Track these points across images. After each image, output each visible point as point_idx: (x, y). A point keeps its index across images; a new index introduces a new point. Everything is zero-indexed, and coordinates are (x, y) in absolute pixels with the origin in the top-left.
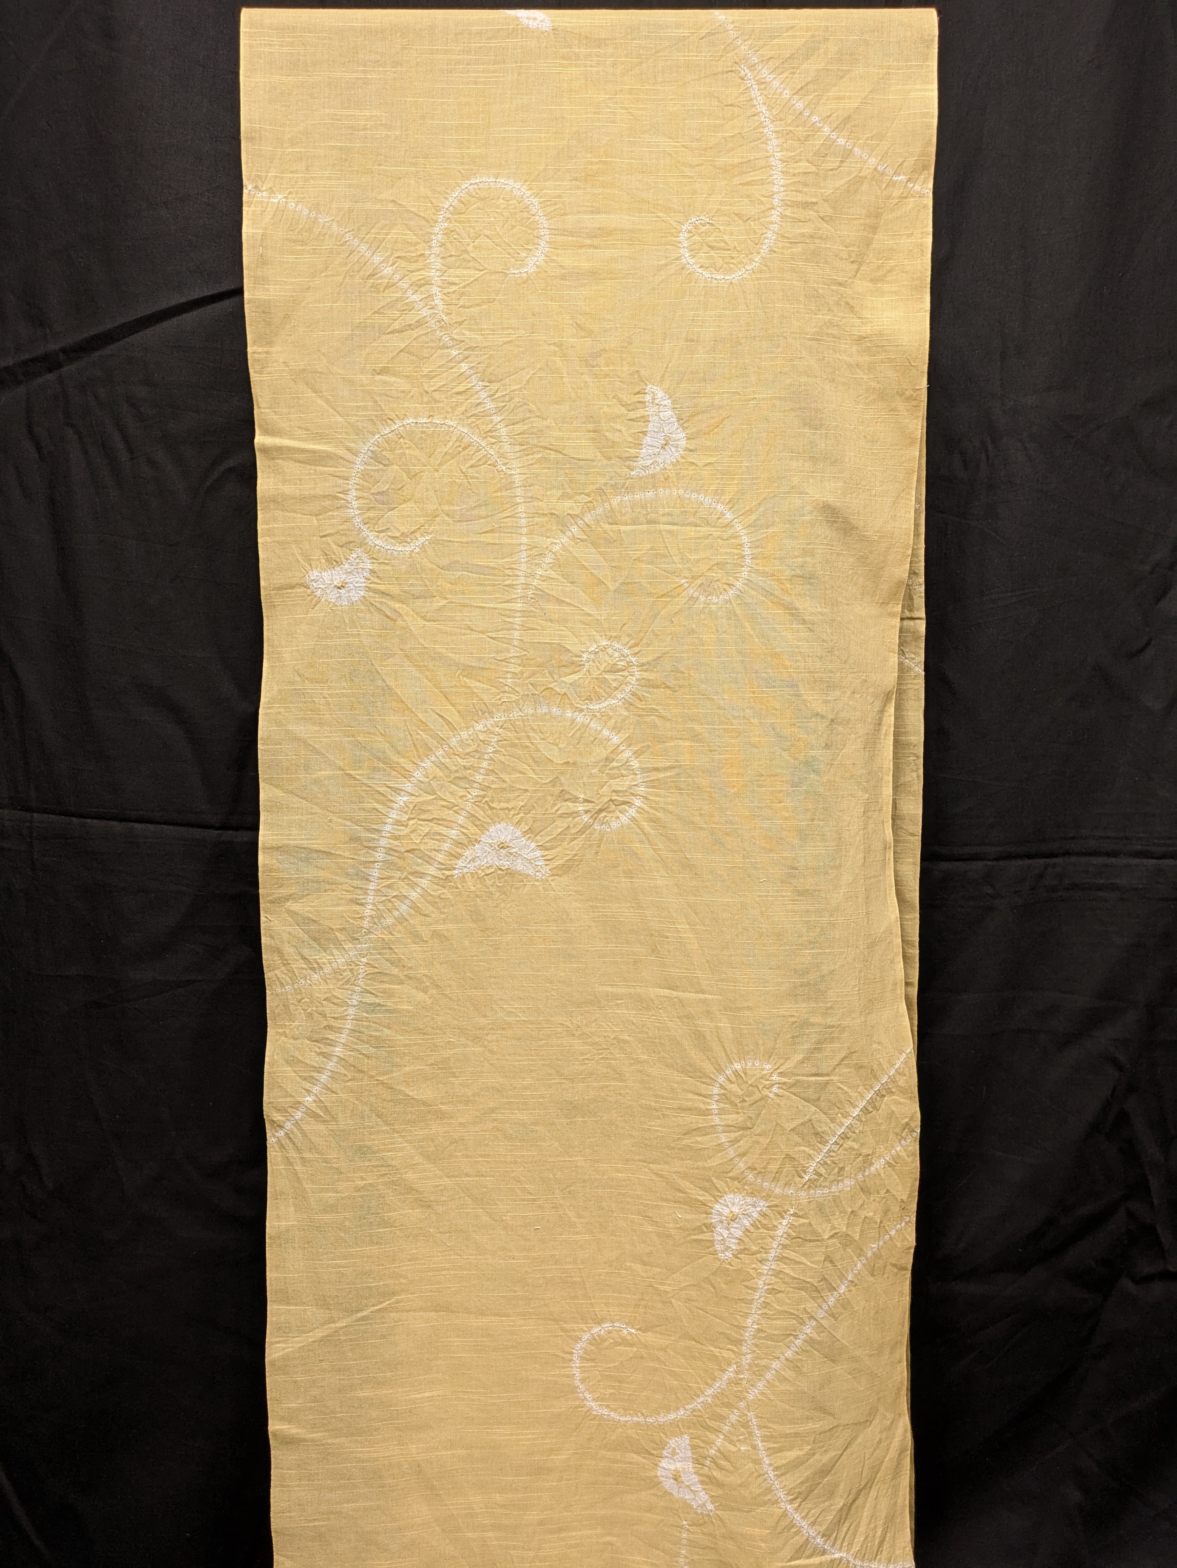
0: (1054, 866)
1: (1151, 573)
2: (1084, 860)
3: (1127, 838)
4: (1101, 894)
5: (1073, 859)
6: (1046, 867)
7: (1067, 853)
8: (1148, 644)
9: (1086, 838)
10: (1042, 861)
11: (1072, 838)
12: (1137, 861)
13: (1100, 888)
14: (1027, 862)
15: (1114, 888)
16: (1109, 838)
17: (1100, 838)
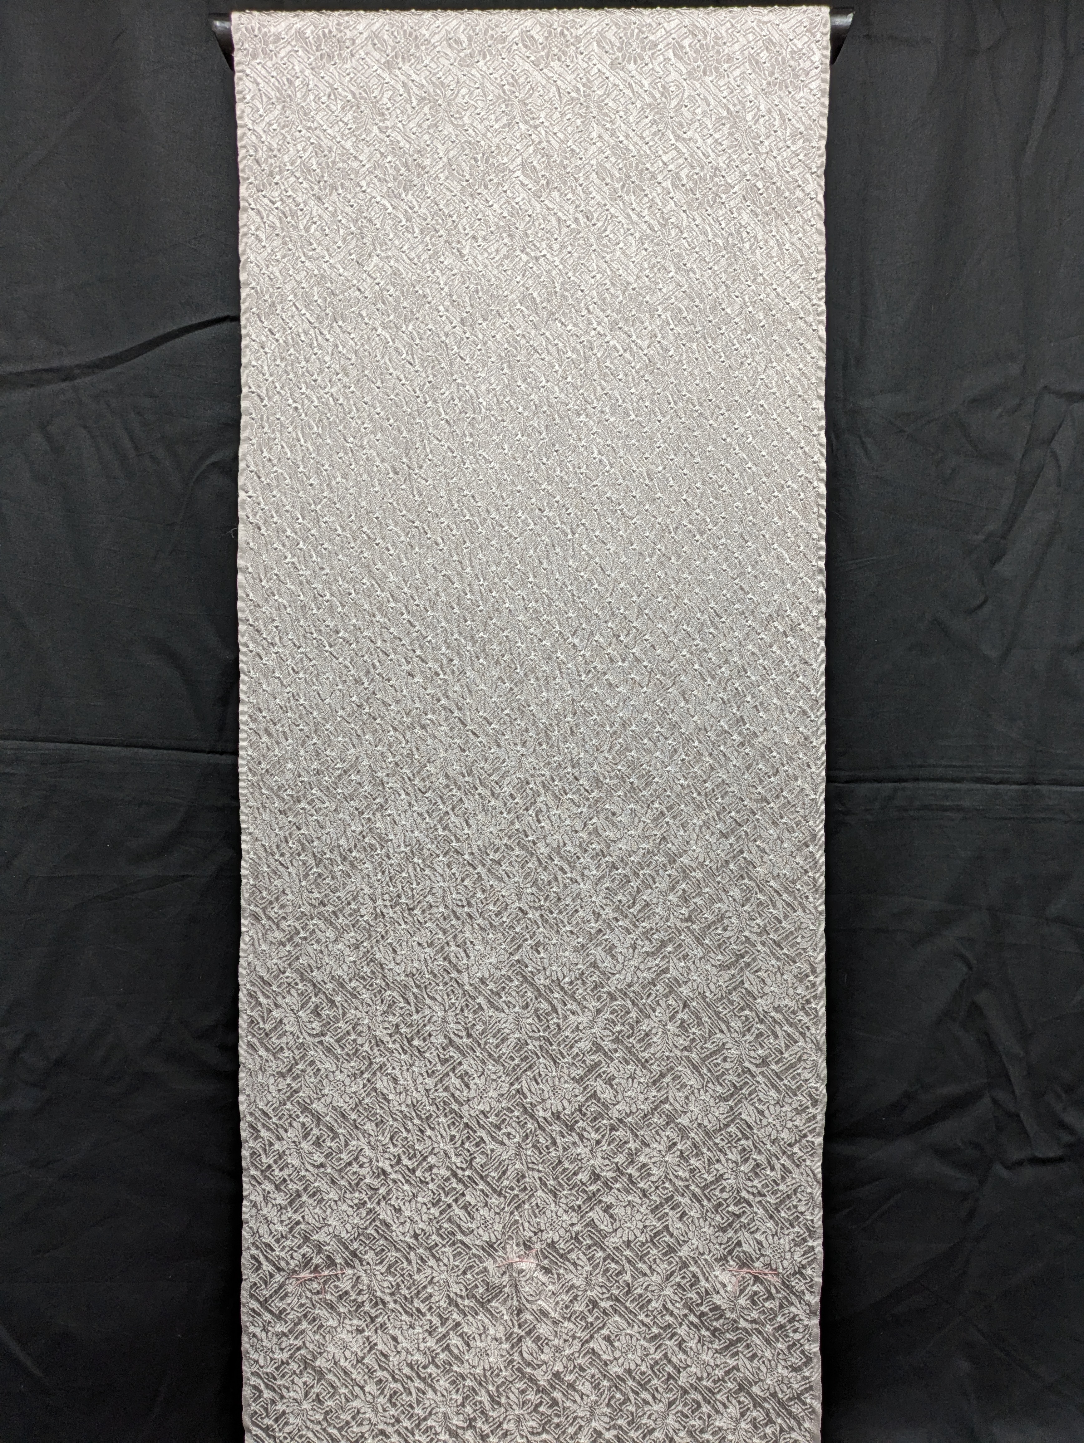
0: (903, 789)
1: (985, 541)
2: (932, 784)
3: (970, 767)
4: (949, 814)
5: (923, 785)
6: (895, 790)
7: (916, 779)
8: (985, 602)
9: (934, 766)
10: (891, 785)
11: (921, 766)
12: (978, 786)
13: (946, 809)
14: (877, 785)
15: (959, 809)
16: (954, 766)
17: (946, 766)
